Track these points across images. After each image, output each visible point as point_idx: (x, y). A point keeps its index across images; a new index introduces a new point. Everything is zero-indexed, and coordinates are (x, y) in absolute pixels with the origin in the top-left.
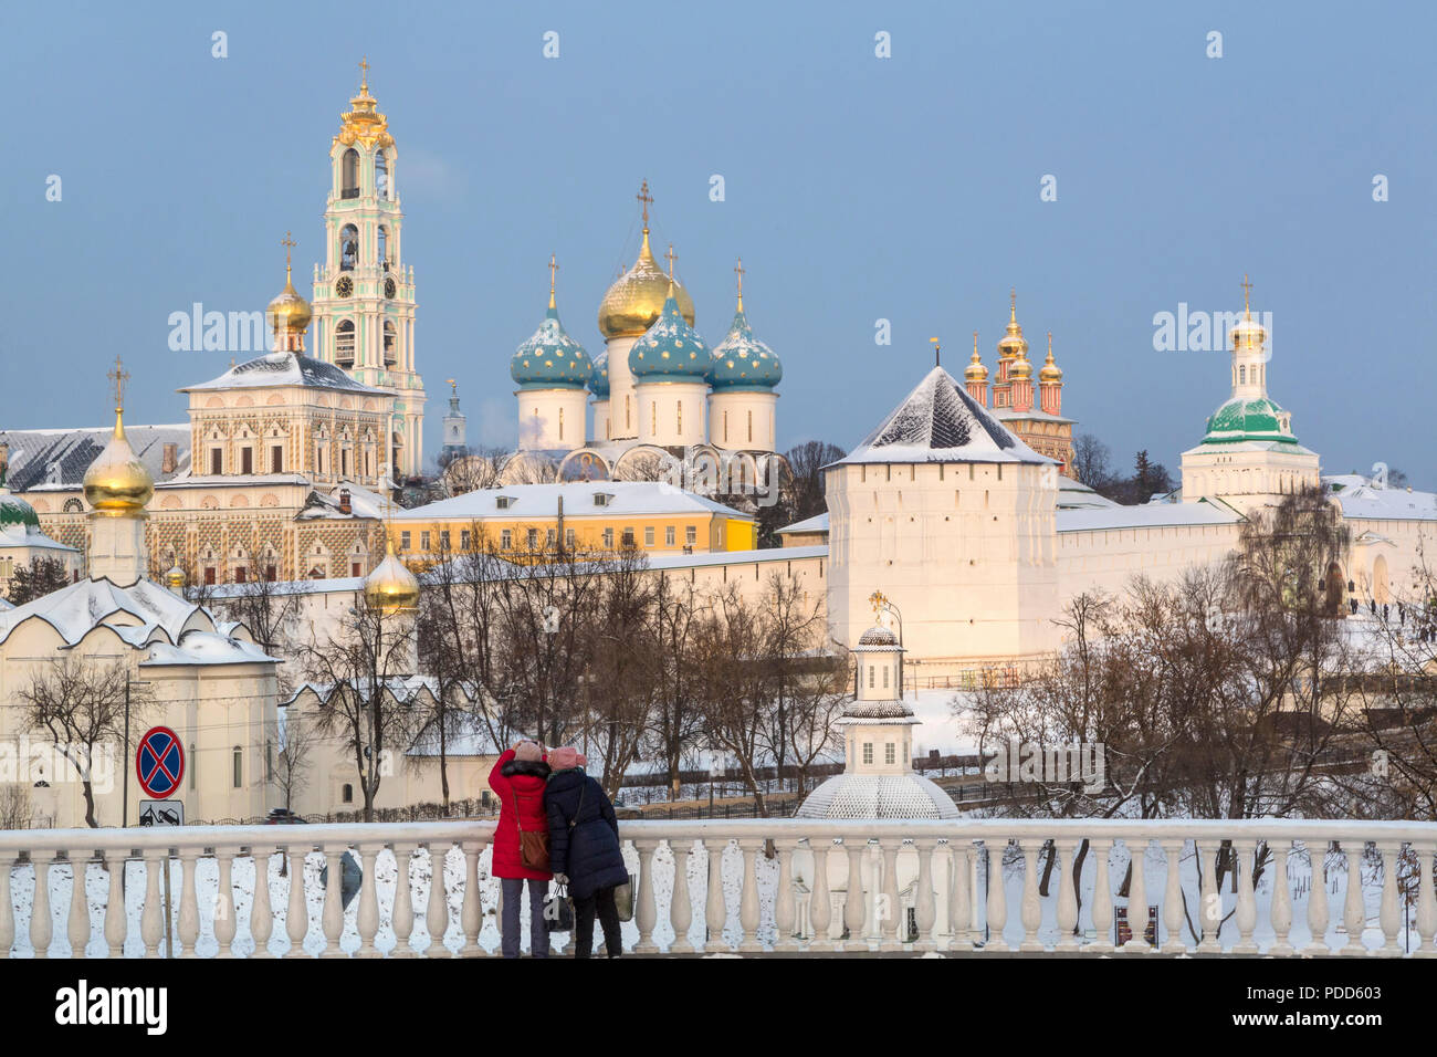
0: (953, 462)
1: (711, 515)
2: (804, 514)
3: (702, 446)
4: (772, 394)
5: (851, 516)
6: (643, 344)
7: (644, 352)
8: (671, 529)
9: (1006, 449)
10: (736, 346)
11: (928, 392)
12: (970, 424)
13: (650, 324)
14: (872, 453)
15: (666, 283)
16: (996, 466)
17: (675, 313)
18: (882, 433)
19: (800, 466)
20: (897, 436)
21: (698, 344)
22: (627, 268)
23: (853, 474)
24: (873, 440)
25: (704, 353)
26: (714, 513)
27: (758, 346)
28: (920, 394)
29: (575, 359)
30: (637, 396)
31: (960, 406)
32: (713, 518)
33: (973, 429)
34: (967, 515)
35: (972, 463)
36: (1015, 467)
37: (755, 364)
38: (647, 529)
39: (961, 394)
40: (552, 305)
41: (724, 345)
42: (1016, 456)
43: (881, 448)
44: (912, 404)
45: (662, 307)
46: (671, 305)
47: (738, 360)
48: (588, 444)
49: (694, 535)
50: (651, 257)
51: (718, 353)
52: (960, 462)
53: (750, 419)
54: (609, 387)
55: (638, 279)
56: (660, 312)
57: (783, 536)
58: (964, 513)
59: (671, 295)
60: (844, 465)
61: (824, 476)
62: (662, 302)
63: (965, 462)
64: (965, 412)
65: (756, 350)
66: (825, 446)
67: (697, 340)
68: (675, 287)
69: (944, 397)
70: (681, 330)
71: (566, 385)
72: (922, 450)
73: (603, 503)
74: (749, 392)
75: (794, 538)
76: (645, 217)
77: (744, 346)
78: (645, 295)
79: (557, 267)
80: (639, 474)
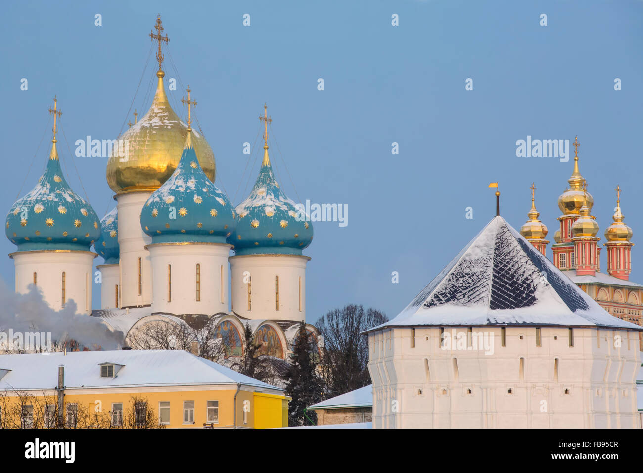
0: (517, 325)
1: (236, 388)
2: (340, 388)
3: (223, 314)
4: (301, 256)
5: (399, 386)
6: (157, 199)
7: (159, 209)
8: (189, 404)
9: (578, 310)
10: (260, 203)
11: (486, 245)
12: (536, 282)
13: (164, 177)
14: (422, 315)
15: (184, 132)
16: (567, 331)
17: (194, 165)
18: (435, 292)
19: (337, 334)
20: (451, 295)
21: (220, 200)
22: (138, 115)
23: (401, 339)
24: (425, 299)
25: (226, 211)
26: (240, 386)
27: (286, 204)
28: (478, 247)
29: (80, 217)
30: (150, 258)
31: (524, 260)
32: (238, 391)
33: (540, 289)
34: (534, 387)
35: (538, 326)
36: (589, 333)
37: (283, 223)
38: (162, 404)
39: (525, 248)
40: (54, 156)
41: (248, 203)
42: (589, 319)
43: (433, 309)
44: (467, 258)
45: (179, 158)
46: (189, 156)
47: (264, 220)
48: (95, 313)
49: (216, 411)
50: (167, 103)
51: (241, 211)
52: (525, 325)
53: (277, 285)
54: (118, 248)
55: (151, 127)
56: (176, 164)
57: (317, 412)
58: (529, 385)
59: (189, 144)
60: (390, 328)
61: (367, 341)
62: (178, 153)
63: (531, 325)
64: (530, 267)
65: (284, 208)
66: (365, 311)
67: (219, 196)
68: (193, 136)
69: (506, 251)
70: (200, 185)
71: (69, 246)
72: (480, 311)
73: (110, 374)
74: (276, 254)
75: (331, 415)
76: (160, 59)
77: (271, 203)
78: (160, 145)
79: (60, 113)
80: (153, 343)
